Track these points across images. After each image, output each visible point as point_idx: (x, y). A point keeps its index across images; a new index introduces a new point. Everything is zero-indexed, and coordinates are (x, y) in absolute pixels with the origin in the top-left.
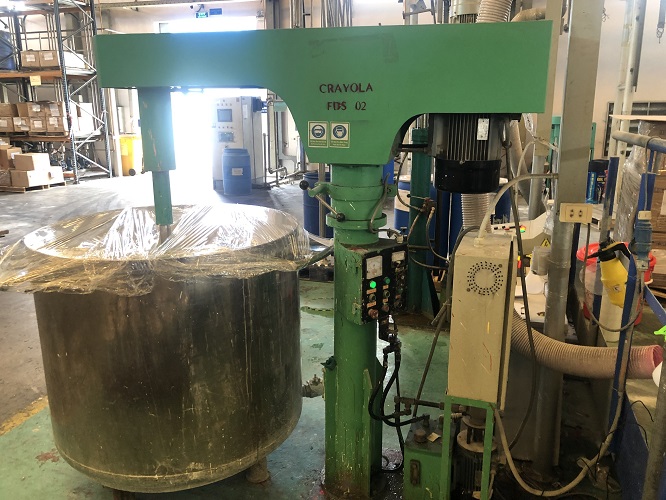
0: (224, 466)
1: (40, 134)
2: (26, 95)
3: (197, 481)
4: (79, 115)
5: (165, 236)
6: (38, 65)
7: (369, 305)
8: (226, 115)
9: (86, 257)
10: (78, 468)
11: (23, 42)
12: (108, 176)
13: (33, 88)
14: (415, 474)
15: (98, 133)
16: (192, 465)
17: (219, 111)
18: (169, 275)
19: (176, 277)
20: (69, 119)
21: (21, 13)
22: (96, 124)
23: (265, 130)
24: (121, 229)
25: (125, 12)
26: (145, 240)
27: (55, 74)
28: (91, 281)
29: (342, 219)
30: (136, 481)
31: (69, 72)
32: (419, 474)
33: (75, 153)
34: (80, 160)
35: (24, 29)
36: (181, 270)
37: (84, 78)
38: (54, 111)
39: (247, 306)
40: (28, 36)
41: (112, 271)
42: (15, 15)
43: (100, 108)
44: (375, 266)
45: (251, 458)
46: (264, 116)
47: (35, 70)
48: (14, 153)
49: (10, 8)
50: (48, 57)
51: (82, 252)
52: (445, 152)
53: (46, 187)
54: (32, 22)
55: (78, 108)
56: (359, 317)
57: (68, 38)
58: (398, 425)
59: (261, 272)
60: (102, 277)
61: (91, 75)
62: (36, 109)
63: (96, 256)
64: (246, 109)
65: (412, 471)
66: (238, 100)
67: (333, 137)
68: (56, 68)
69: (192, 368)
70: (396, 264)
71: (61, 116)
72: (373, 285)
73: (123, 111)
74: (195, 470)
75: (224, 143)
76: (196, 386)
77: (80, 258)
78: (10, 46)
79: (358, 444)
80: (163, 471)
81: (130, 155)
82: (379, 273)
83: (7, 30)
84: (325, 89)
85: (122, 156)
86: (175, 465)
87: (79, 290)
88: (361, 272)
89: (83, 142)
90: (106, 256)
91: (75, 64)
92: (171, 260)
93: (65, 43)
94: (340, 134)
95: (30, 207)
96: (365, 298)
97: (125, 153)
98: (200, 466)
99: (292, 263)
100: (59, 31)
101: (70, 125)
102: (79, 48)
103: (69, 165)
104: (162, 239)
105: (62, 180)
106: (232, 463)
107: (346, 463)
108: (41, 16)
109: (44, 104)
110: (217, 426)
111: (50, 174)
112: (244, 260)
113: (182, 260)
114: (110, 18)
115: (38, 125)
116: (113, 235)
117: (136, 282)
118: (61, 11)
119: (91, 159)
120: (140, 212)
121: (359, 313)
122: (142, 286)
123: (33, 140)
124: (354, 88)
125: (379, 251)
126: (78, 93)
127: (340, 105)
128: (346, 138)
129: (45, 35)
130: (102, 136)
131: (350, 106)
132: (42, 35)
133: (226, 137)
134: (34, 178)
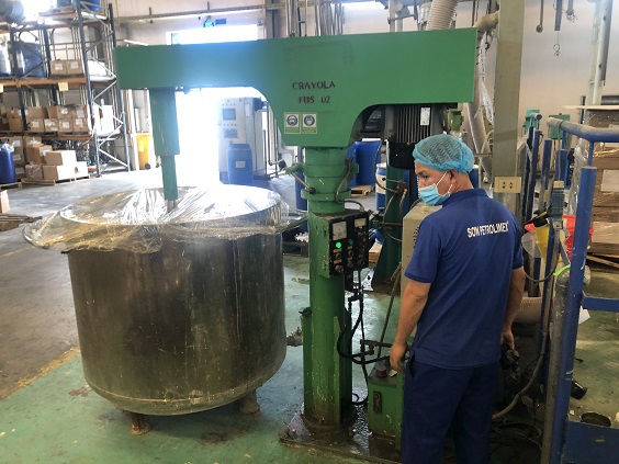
0: (219, 395)
1: (67, 133)
2: (55, 99)
3: (198, 406)
4: (101, 116)
5: (171, 207)
6: (65, 73)
7: (335, 262)
8: (230, 114)
9: (108, 223)
10: (103, 395)
11: (52, 53)
12: (126, 170)
13: (61, 93)
14: (378, 404)
15: (117, 131)
16: (193, 393)
17: (224, 111)
18: (173, 236)
19: (179, 239)
20: (93, 121)
21: (49, 27)
22: (116, 124)
23: (265, 127)
24: (135, 205)
25: (140, 24)
26: (156, 210)
27: (80, 81)
28: (113, 241)
29: (313, 192)
30: (148, 404)
31: (92, 78)
32: (381, 403)
33: (98, 149)
34: (102, 156)
35: (52, 40)
36: (183, 233)
37: (106, 84)
38: (80, 113)
39: (237, 263)
40: (56, 47)
41: (128, 234)
42: (44, 28)
43: (120, 110)
44: (340, 230)
45: (242, 389)
46: (264, 114)
47: (62, 77)
48: (46, 150)
49: (40, 23)
50: (74, 66)
51: (106, 219)
52: (395, 135)
53: (73, 180)
54: (60, 34)
55: (100, 111)
56: (328, 271)
57: (92, 49)
58: (363, 363)
59: (248, 235)
60: (121, 238)
61: (111, 82)
62: (64, 111)
63: (116, 222)
64: (248, 109)
65: (375, 402)
66: (240, 100)
67: (304, 125)
68: (81, 75)
69: (193, 312)
70: (358, 228)
71: (86, 117)
72: (339, 245)
73: (139, 112)
74: (196, 396)
75: (229, 140)
76: (196, 327)
77: (104, 223)
78: (40, 56)
79: (330, 379)
80: (170, 396)
81: (146, 150)
82: (344, 236)
83: (38, 42)
84: (297, 86)
85: (139, 153)
86: (180, 391)
87: (103, 249)
88: (328, 234)
89: (104, 140)
90: (124, 222)
91: (98, 71)
92: (175, 225)
93: (89, 53)
94: (309, 122)
95: (59, 198)
96: (332, 255)
97: (142, 150)
98: (200, 393)
99: (273, 228)
100: (83, 43)
101: (93, 124)
102: (101, 57)
103: (93, 161)
104: (169, 210)
105: (86, 174)
106: (226, 393)
107: (320, 394)
108: (67, 29)
109: (71, 107)
110: (214, 361)
111: (76, 170)
112: (234, 226)
113: (183, 225)
114: (127, 29)
115: (66, 126)
116: (129, 209)
117: (148, 242)
118: (84, 24)
119: (112, 154)
120: (152, 192)
121: (328, 268)
122: (152, 245)
123: (62, 139)
124: (320, 85)
125: (343, 217)
126: (100, 97)
127: (309, 99)
128: (314, 125)
129: (71, 46)
130: (121, 135)
131: (318, 99)
132: (69, 46)
133: (231, 134)
134: (64, 172)
